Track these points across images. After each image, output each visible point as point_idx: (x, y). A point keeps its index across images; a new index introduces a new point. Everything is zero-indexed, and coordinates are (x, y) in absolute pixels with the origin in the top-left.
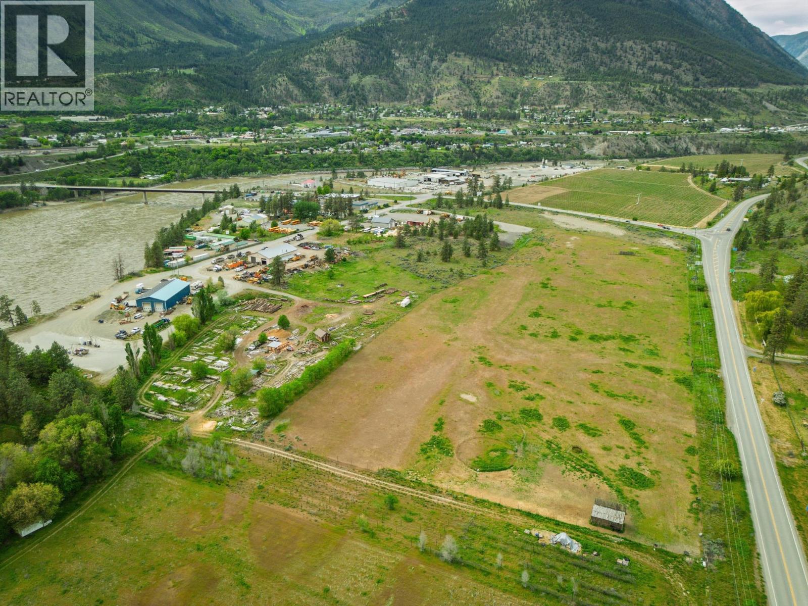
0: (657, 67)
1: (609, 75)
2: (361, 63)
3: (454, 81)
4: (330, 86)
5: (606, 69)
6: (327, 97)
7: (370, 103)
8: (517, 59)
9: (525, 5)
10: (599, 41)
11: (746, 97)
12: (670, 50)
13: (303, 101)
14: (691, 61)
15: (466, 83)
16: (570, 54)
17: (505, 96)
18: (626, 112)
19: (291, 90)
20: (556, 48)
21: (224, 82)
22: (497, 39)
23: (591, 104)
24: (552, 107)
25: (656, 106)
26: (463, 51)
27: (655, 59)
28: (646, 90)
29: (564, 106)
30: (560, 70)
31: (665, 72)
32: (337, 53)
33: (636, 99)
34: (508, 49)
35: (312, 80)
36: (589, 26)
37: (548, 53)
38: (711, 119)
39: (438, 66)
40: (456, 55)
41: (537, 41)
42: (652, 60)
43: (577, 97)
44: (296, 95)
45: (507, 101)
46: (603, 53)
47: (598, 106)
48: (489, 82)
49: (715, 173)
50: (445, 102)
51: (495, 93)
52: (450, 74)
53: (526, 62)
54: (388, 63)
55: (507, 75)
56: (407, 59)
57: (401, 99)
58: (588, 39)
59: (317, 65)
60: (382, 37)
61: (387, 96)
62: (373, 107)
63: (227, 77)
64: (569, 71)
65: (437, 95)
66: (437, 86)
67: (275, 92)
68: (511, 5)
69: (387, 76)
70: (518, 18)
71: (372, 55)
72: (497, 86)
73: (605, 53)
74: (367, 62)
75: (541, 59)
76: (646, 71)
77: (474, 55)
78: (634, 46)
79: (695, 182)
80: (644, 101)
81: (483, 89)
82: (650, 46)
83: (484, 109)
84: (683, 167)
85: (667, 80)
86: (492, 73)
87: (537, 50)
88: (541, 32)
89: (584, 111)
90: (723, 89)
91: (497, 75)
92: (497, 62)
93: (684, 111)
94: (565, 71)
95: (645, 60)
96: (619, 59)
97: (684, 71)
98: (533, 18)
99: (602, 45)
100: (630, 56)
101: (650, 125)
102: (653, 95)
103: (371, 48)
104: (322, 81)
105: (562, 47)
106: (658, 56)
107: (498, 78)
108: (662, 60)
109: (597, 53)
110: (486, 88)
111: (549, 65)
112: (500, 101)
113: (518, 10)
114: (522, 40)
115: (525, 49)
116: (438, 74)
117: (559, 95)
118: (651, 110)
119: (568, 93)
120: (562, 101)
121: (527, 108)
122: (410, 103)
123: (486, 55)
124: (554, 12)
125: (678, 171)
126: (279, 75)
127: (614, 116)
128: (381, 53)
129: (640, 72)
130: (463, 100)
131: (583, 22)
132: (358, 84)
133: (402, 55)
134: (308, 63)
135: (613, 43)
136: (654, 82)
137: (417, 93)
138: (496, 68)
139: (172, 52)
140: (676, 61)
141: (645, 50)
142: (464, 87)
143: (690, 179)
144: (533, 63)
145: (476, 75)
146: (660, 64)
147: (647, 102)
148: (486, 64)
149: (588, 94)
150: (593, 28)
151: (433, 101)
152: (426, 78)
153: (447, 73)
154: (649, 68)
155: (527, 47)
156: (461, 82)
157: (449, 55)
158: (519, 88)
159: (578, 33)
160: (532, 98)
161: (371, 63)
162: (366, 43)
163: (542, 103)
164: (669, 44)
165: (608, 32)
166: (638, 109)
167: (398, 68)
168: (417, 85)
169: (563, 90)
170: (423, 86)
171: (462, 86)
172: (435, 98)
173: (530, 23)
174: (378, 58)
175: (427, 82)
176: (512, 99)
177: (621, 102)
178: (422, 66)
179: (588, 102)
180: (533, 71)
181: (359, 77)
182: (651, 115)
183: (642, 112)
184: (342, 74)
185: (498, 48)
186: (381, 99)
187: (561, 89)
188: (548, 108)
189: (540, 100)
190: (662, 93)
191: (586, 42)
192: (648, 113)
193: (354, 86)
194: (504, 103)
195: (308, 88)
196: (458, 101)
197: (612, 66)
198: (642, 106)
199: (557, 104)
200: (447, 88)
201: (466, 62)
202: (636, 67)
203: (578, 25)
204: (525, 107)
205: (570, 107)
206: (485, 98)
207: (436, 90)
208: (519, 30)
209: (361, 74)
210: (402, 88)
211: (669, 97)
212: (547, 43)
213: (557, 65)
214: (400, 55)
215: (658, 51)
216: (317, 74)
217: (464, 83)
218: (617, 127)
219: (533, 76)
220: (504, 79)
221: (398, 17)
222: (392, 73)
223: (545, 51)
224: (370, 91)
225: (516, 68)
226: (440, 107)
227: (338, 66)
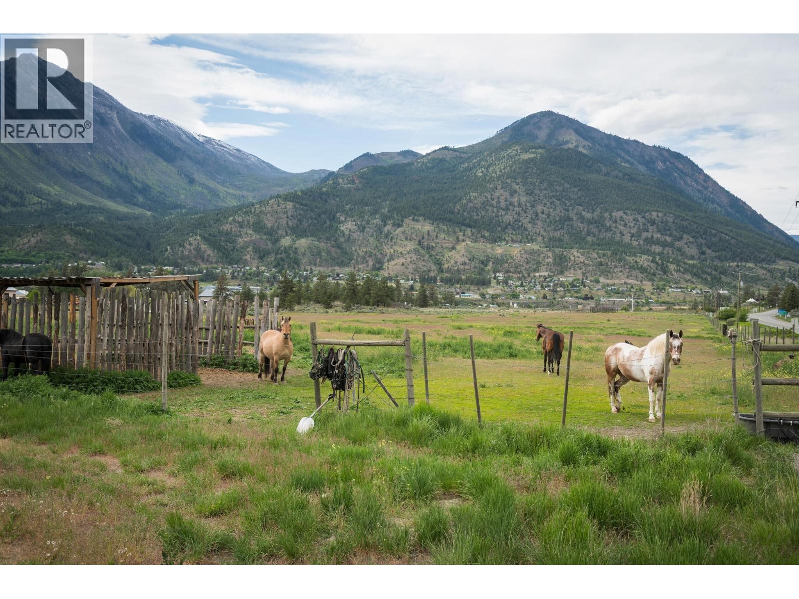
0: (654, 239)
1: (599, 245)
2: (297, 226)
3: (410, 246)
4: (254, 248)
5: (595, 240)
6: (249, 260)
7: (302, 268)
8: (489, 225)
9: (496, 174)
10: (584, 210)
11: (764, 272)
12: (667, 221)
13: (216, 263)
14: (693, 234)
15: (424, 246)
16: (551, 222)
17: (473, 263)
18: (622, 281)
19: (203, 250)
20: (534, 217)
21: (119, 240)
22: (465, 206)
23: (579, 272)
24: (532, 275)
25: (658, 276)
26: (423, 215)
27: (650, 230)
28: (644, 260)
29: (546, 274)
30: (540, 238)
31: (664, 245)
32: (268, 215)
33: (632, 268)
34: (477, 215)
35: (233, 242)
36: (571, 194)
37: (525, 221)
38: (726, 292)
39: (392, 231)
40: (413, 220)
41: (511, 208)
42: (648, 231)
43: (561, 264)
44: (209, 255)
45: (475, 267)
46: (590, 222)
47: (588, 275)
48: (453, 248)
50: (399, 267)
51: (460, 260)
52: (406, 239)
53: (499, 229)
54: (331, 226)
55: (476, 242)
56: (354, 223)
57: (342, 264)
58: (570, 208)
59: (241, 226)
60: (326, 201)
61: (326, 260)
62: (307, 271)
63: (124, 235)
64: (550, 239)
65: (389, 261)
66: (389, 251)
67: (182, 251)
68: (481, 174)
69: (328, 239)
70: (488, 185)
71: (311, 218)
72: (463, 252)
73: (592, 223)
74: (305, 224)
75: (517, 227)
76: (642, 242)
77: (436, 220)
78: (625, 216)
80: (643, 270)
81: (446, 256)
82: (644, 217)
83: (446, 275)
85: (668, 253)
86: (458, 238)
87: (511, 218)
88: (515, 199)
89: (571, 279)
90: (735, 264)
91: (463, 241)
92: (463, 228)
93: (692, 282)
94: (546, 240)
95: (640, 231)
96: (609, 229)
97: (686, 244)
98: (505, 186)
99: (588, 215)
100: (622, 227)
101: (652, 294)
102: (652, 265)
103: (312, 211)
104: (245, 242)
105: (540, 215)
106: (654, 228)
107: (464, 244)
108: (659, 231)
109: (582, 222)
110: (450, 254)
111: (527, 233)
112: (467, 267)
113: (487, 178)
114: (493, 206)
115: (498, 216)
116: (392, 239)
117: (539, 263)
118: (651, 280)
119: (550, 260)
120: (543, 268)
121: (501, 275)
122: (354, 268)
123: (450, 220)
124: (529, 180)
126: (191, 234)
127: (608, 285)
128: (323, 216)
129: (635, 243)
130: (420, 266)
131: (563, 191)
132: (290, 247)
133: (348, 219)
134: (231, 224)
135: (601, 213)
136: (653, 254)
137: (364, 258)
138: (462, 234)
139: (66, 213)
140: (675, 233)
141: (638, 221)
142: (422, 252)
144: (507, 230)
145: (437, 241)
146: (657, 235)
147: (646, 272)
148: (450, 230)
149: (575, 261)
150: (575, 197)
151: (384, 267)
152: (377, 242)
153: (403, 238)
154: (646, 240)
155: (500, 214)
156: (419, 248)
157: (406, 220)
158: (490, 255)
159: (558, 202)
160: (507, 265)
161: (309, 226)
162: (306, 205)
163: (519, 270)
164: (665, 215)
165: (593, 202)
166: (637, 278)
167: (342, 232)
168: (365, 250)
169: (544, 257)
170: (372, 251)
171: (420, 251)
172: (386, 264)
173: (502, 191)
174: (318, 222)
175: (377, 247)
176: (482, 266)
177: (615, 270)
178: (372, 231)
179: (575, 270)
180: (507, 238)
181: (293, 239)
182: (653, 285)
183: (642, 282)
184: (271, 236)
185: (465, 214)
186: (318, 264)
187: (542, 256)
188: (526, 275)
189: (517, 267)
190: (664, 264)
191: (568, 211)
192: (650, 283)
193: (285, 248)
194: (473, 270)
195: (226, 249)
196: (414, 266)
197: (602, 236)
198: (640, 275)
199: (538, 272)
200: (401, 253)
201: (426, 227)
202: (629, 238)
203: (558, 194)
204: (498, 274)
205: (554, 276)
206: (449, 264)
207: (388, 255)
208: (489, 197)
209: (296, 237)
210: (346, 253)
211: (672, 267)
212: (522, 210)
213: (536, 233)
214: (346, 218)
215: (653, 223)
216: (240, 236)
217: (423, 248)
218: (612, 294)
219: (507, 243)
220: (472, 245)
221: (348, 184)
222: (334, 236)
223: (521, 219)
224: (304, 254)
225: (487, 234)
226: (391, 273)
227: (268, 228)
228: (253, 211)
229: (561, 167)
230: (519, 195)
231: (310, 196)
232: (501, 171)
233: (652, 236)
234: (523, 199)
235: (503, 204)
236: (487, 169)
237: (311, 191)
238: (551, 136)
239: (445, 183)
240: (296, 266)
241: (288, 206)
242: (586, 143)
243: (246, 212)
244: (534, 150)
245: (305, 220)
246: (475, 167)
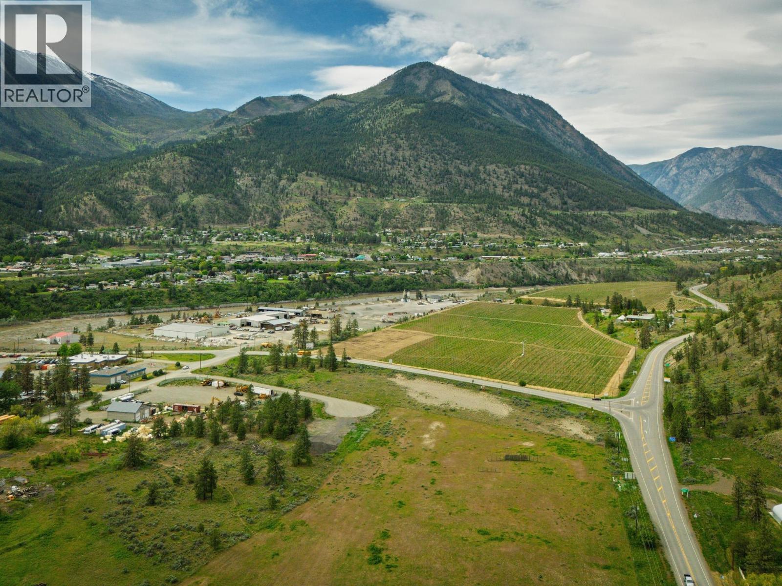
0: (523, 191)
1: (475, 198)
2: (194, 182)
3: (305, 202)
4: (151, 206)
5: (471, 192)
6: (147, 219)
7: (201, 225)
8: (376, 180)
9: (381, 128)
10: (461, 164)
12: (533, 174)
13: (114, 223)
14: (557, 185)
15: (319, 204)
16: (432, 176)
17: (365, 219)
18: (497, 236)
19: (99, 210)
20: (417, 170)
21: (8, 201)
22: (354, 161)
23: (459, 227)
24: (417, 230)
25: (528, 229)
26: (316, 171)
27: (520, 183)
28: (515, 213)
29: (430, 229)
30: (423, 192)
31: (532, 196)
32: (165, 171)
33: (505, 222)
34: (366, 169)
35: (130, 199)
36: (450, 150)
37: (410, 175)
39: (287, 186)
40: (307, 175)
41: (396, 162)
42: (517, 183)
43: (443, 220)
44: (105, 216)
45: (366, 223)
46: (467, 175)
47: (467, 229)
48: (345, 203)
49: (607, 307)
50: (295, 224)
51: (353, 216)
52: (301, 194)
53: (386, 183)
54: (228, 182)
55: (366, 197)
56: (250, 178)
57: (240, 221)
58: (449, 162)
59: (137, 183)
60: (222, 154)
61: (224, 218)
62: (205, 230)
64: (432, 192)
65: (285, 216)
66: (284, 206)
67: (77, 212)
68: (368, 127)
69: (225, 195)
70: (375, 140)
71: (208, 173)
72: (354, 207)
73: (468, 176)
74: (202, 179)
75: (402, 180)
76: (512, 194)
77: (328, 175)
78: (497, 169)
79: (587, 320)
80: (514, 224)
81: (339, 211)
82: (513, 170)
83: (340, 232)
84: (570, 299)
85: (535, 204)
86: (349, 194)
87: (397, 172)
88: (400, 154)
89: (452, 234)
90: (593, 213)
91: (354, 196)
92: (354, 183)
93: (558, 235)
94: (428, 193)
95: (510, 183)
96: (484, 181)
97: (551, 195)
98: (390, 141)
99: (465, 169)
100: (494, 180)
101: (524, 250)
102: (523, 219)
103: (208, 165)
104: (143, 200)
105: (422, 168)
106: (523, 180)
107: (355, 199)
108: (527, 183)
109: (460, 176)
110: (343, 209)
111: (411, 186)
112: (358, 223)
113: (374, 132)
114: (380, 161)
115: (385, 170)
116: (287, 194)
117: (423, 218)
118: (523, 234)
119: (433, 215)
120: (427, 223)
121: (389, 231)
122: (252, 225)
123: (342, 175)
124: (412, 135)
125: (565, 305)
126: (86, 193)
127: (485, 240)
128: (219, 171)
129: (507, 195)
130: (315, 222)
131: (442, 146)
132: (188, 204)
133: (245, 173)
134: (126, 180)
135: (476, 166)
136: (522, 205)
137: (261, 214)
138: (353, 188)
140: (541, 185)
141: (509, 174)
142: (317, 208)
143: (580, 314)
144: (393, 184)
145: (330, 196)
146: (526, 187)
147: (518, 226)
148: (342, 185)
149: (455, 216)
150: (453, 151)
151: (281, 223)
152: (273, 198)
153: (298, 193)
154: (515, 191)
155: (386, 168)
156: (313, 203)
157: (300, 175)
158: (379, 210)
159: (438, 156)
160: (394, 220)
161: (207, 180)
162: (202, 160)
163: (406, 225)
164: (532, 168)
165: (469, 156)
166: (509, 232)
167: (239, 187)
168: (261, 206)
169: (427, 212)
170: (269, 207)
171: (315, 207)
172: (282, 220)
173: (388, 145)
174: (215, 176)
175: (273, 202)
176: (372, 221)
177: (491, 225)
178: (268, 186)
179: (455, 225)
180: (393, 192)
181: (190, 196)
182: (523, 239)
183: (514, 235)
184: (168, 192)
186: (216, 222)
187: (426, 211)
188: (412, 231)
189: (403, 223)
190: (532, 217)
191: (447, 165)
192: (521, 237)
193: (183, 206)
194: (363, 225)
195: (123, 208)
196: (310, 223)
197: (477, 189)
198: (514, 230)
199: (423, 227)
200: (297, 209)
201: (319, 182)
202: (501, 190)
203: (438, 148)
204: (387, 230)
205: (437, 231)
206: (342, 220)
207: (284, 211)
208: (377, 151)
209: (193, 193)
210: (243, 209)
211: (540, 220)
212: (407, 164)
213: (419, 186)
214: (242, 173)
215: (522, 175)
216: (137, 193)
217: (317, 204)
218: (489, 251)
219: (394, 198)
220: (363, 200)
221: (243, 135)
222: (231, 192)
223: (406, 173)
224: (202, 212)
225: (375, 189)
226: (288, 230)
227: (165, 185)
228: (149, 165)
229: (440, 122)
230: (403, 150)
231: (206, 149)
232: (386, 125)
233: (521, 188)
234: (407, 154)
235: (389, 159)
236: (373, 122)
237: (206, 144)
238: (430, 86)
239: (335, 135)
240: (194, 225)
241: (184, 161)
242: (461, 94)
243: (142, 167)
244: (415, 104)
246: (362, 119)
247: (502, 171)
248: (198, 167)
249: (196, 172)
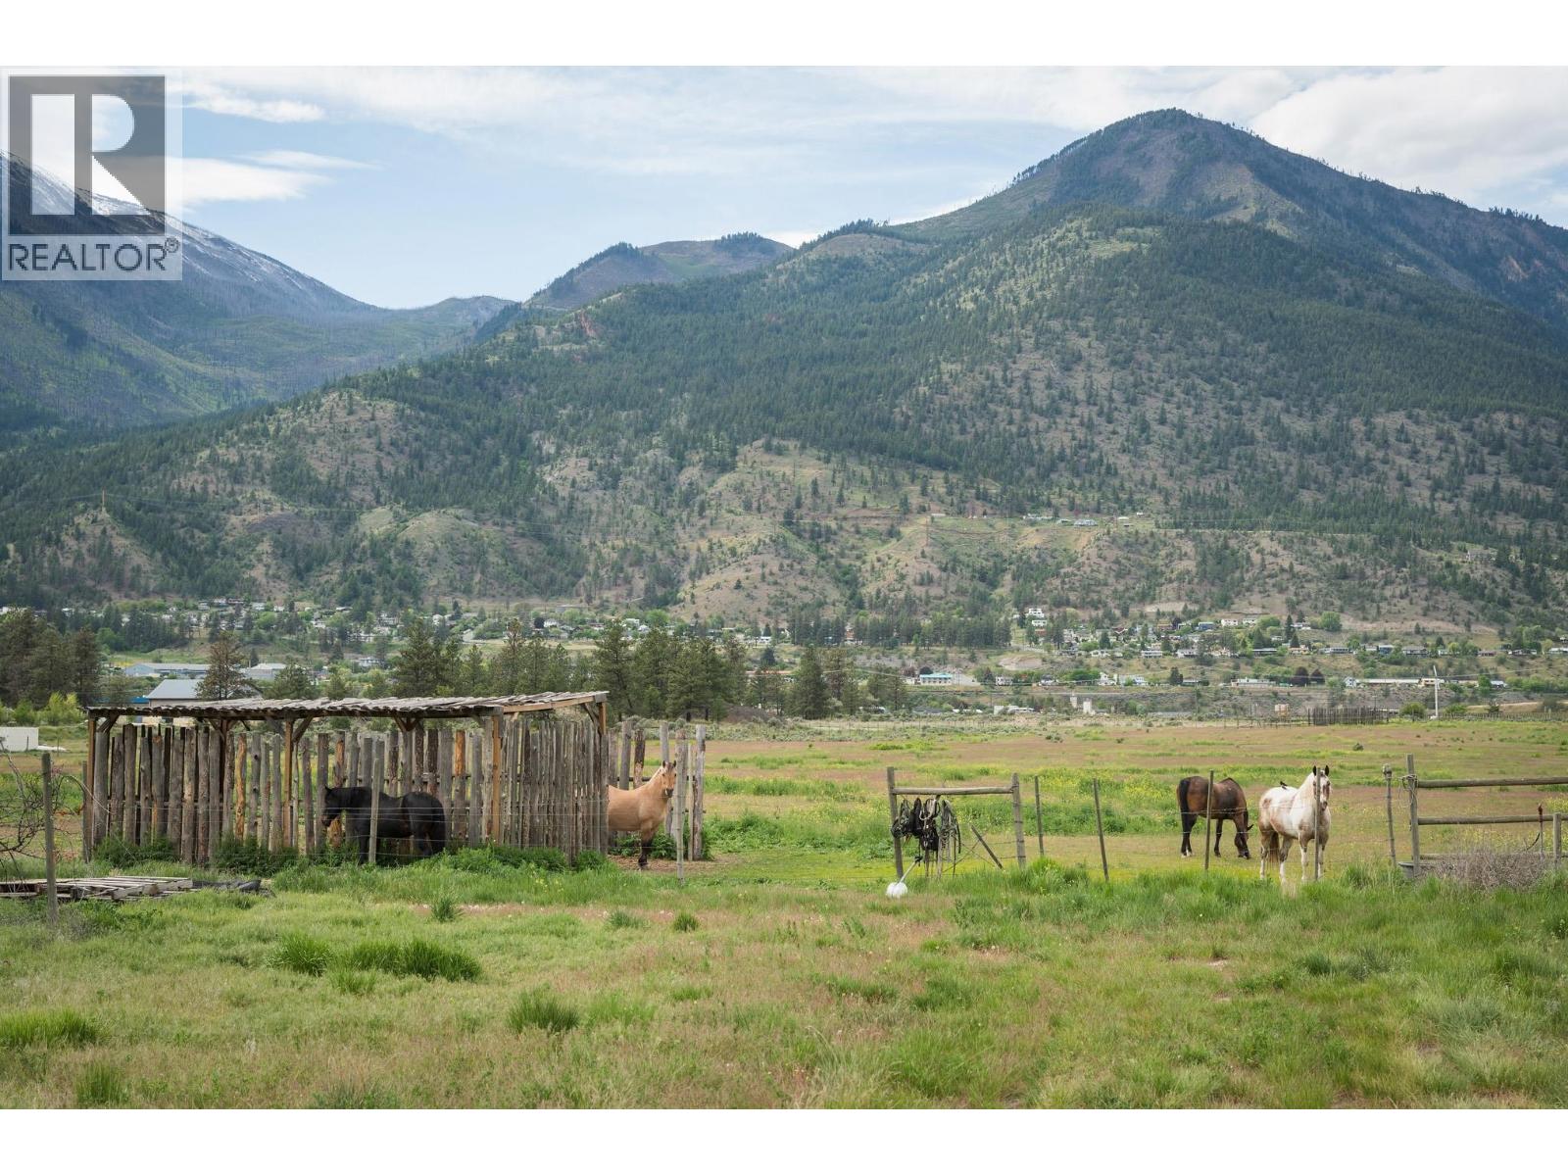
0: (1504, 495)
1: (1335, 516)
2: (410, 473)
3: (761, 528)
4: (277, 544)
5: (1323, 499)
6: (261, 579)
7: (429, 602)
8: (1000, 461)
9: (1016, 303)
10: (1288, 411)
12: (1539, 441)
13: (161, 592)
15: (806, 535)
16: (1187, 449)
17: (954, 578)
18: (1410, 626)
19: (118, 552)
20: (1136, 433)
22: (924, 405)
23: (1278, 600)
24: (1134, 610)
25: (1517, 608)
26: (795, 434)
27: (1490, 469)
28: (1472, 559)
29: (1178, 607)
30: (1156, 499)
31: (1533, 511)
32: (320, 442)
33: (1436, 583)
34: (963, 431)
35: (213, 526)
36: (1247, 364)
37: (1109, 448)
39: (703, 484)
40: (768, 448)
41: (1066, 407)
42: (1482, 471)
43: (1223, 576)
44: (137, 570)
45: (961, 591)
46: (1306, 447)
47: (1305, 607)
48: (893, 533)
50: (726, 595)
51: (915, 568)
52: (748, 507)
53: (1031, 472)
54: (513, 472)
55: (961, 512)
56: (586, 462)
57: (551, 589)
58: (1246, 405)
59: (237, 478)
60: (498, 396)
61: (500, 578)
62: (442, 611)
64: (1187, 501)
65: (694, 576)
66: (693, 544)
67: (54, 559)
68: (970, 306)
69: (506, 512)
70: (994, 339)
71: (453, 449)
72: (921, 544)
73: (1311, 450)
74: (434, 468)
75: (1085, 465)
76: (1465, 506)
77: (837, 447)
78: (1411, 428)
80: (1471, 590)
81: (871, 557)
82: (1469, 429)
83: (872, 617)
86: (905, 503)
87: (1066, 438)
88: (1077, 382)
89: (1253, 623)
91: (923, 510)
92: (922, 471)
94: (1174, 503)
95: (1457, 472)
96: (1365, 467)
98: (1045, 341)
99: (1301, 426)
100: (1403, 461)
101: (1502, 662)
102: (1501, 575)
103: (454, 426)
104: (251, 527)
105: (1155, 426)
106: (1501, 461)
107: (924, 520)
108: (1516, 470)
109: (1283, 448)
110: (883, 551)
111: (1116, 482)
112: (935, 591)
113: (992, 317)
114: (1010, 404)
115: (1026, 434)
116: (702, 509)
117: (1155, 573)
118: (1498, 620)
119: (1189, 565)
120: (1169, 589)
121: (1039, 612)
122: (589, 599)
123: (881, 449)
124: (1119, 321)
126: (81, 506)
127: (1366, 639)
128: (488, 442)
129: (1446, 508)
130: (792, 590)
131: (1222, 353)
132: (390, 539)
133: (567, 449)
134: (203, 470)
135: (1338, 418)
136: (1499, 539)
137: (617, 568)
138: (918, 488)
141: (1452, 440)
142: (799, 546)
144: (1054, 476)
145: (843, 512)
146: (1511, 484)
147: (1482, 596)
148: (882, 477)
149: (1263, 567)
150: (1260, 370)
151: (681, 595)
152: (657, 520)
153: (737, 504)
154: (1478, 497)
155: (1032, 426)
156: (788, 535)
157: (743, 449)
158: (1006, 554)
159: (1209, 387)
160: (1057, 582)
161: (447, 472)
162: (435, 409)
163: (1095, 597)
164: (1533, 422)
165: (1315, 386)
166: (1453, 615)
167: (550, 489)
168: (620, 543)
169: (1171, 555)
170: (642, 546)
171: (792, 545)
172: (687, 586)
173: (1037, 355)
174: (475, 458)
175: (658, 533)
176: (982, 587)
177: (1388, 592)
178: (640, 484)
179: (1264, 592)
180: (1055, 500)
181: (396, 515)
182: (1502, 634)
183: (1468, 626)
184: (329, 505)
185: (926, 428)
186: (476, 590)
187: (1163, 553)
188: (1117, 613)
189: (1087, 589)
190: (1533, 570)
191: (1239, 413)
192: (1494, 631)
193: (374, 543)
194: (953, 598)
195: (190, 550)
196: (773, 591)
197: (1343, 489)
198: (1464, 606)
199: (1153, 600)
200: (733, 552)
201: (806, 470)
202: (1427, 493)
203: (1207, 362)
204: (1030, 611)
205: (1201, 612)
206: (881, 583)
207: (693, 558)
208: (999, 375)
209: (406, 507)
210: (563, 554)
211: (1559, 578)
212: (1100, 414)
213: (1143, 482)
214: (559, 448)
215: (1498, 445)
216: (234, 507)
217: (799, 535)
218: (1381, 665)
219: (1056, 515)
220: (949, 522)
221: (565, 341)
222: (525, 503)
223: (1097, 440)
224: (432, 561)
225: (994, 489)
226: (703, 613)
227: (319, 482)
228: (272, 429)
229: (1216, 280)
231: (448, 381)
232: (1030, 296)
233: (1496, 487)
235: (1040, 398)
236: (990, 290)
237: (450, 366)
238: (1181, 184)
239: (863, 334)
240: (408, 599)
241: (379, 414)
242: (1288, 205)
243: (251, 434)
244: (1130, 230)
245: (434, 455)
246: (953, 283)
247: (1431, 431)
248: (422, 430)
249: (415, 445)
